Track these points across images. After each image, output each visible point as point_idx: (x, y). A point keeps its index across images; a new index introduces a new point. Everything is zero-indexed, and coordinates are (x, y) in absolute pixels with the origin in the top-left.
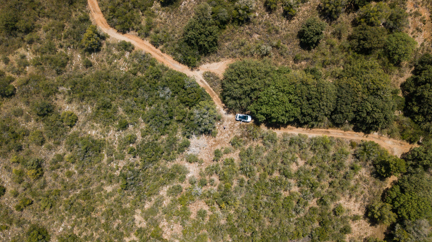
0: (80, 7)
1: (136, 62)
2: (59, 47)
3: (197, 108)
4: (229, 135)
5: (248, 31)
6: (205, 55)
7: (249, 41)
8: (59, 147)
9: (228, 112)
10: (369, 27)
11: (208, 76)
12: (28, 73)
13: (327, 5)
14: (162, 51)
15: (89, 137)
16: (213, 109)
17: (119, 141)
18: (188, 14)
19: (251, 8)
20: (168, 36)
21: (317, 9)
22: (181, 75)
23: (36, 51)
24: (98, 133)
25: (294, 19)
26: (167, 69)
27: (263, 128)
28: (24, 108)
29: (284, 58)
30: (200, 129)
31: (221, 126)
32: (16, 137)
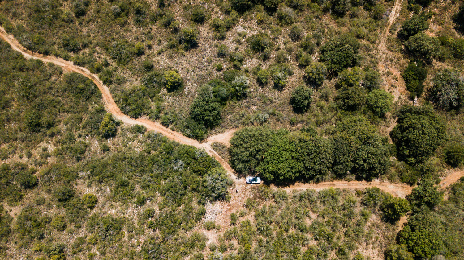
0: (96, 101)
1: (149, 141)
2: (78, 137)
3: (209, 175)
4: (242, 198)
5: (246, 104)
6: (211, 129)
7: (248, 112)
8: (80, 231)
9: (239, 177)
10: (350, 88)
11: (216, 146)
12: (50, 163)
13: (311, 74)
14: (172, 130)
15: (110, 216)
16: (224, 174)
17: (138, 217)
18: (193, 96)
19: (246, 85)
20: (176, 116)
21: (303, 79)
22: (191, 147)
23: (57, 143)
24: (117, 212)
25: (284, 89)
26: (178, 145)
27: (273, 188)
28: (46, 196)
29: (281, 123)
30: (214, 194)
31: (234, 190)
32: (38, 225)
